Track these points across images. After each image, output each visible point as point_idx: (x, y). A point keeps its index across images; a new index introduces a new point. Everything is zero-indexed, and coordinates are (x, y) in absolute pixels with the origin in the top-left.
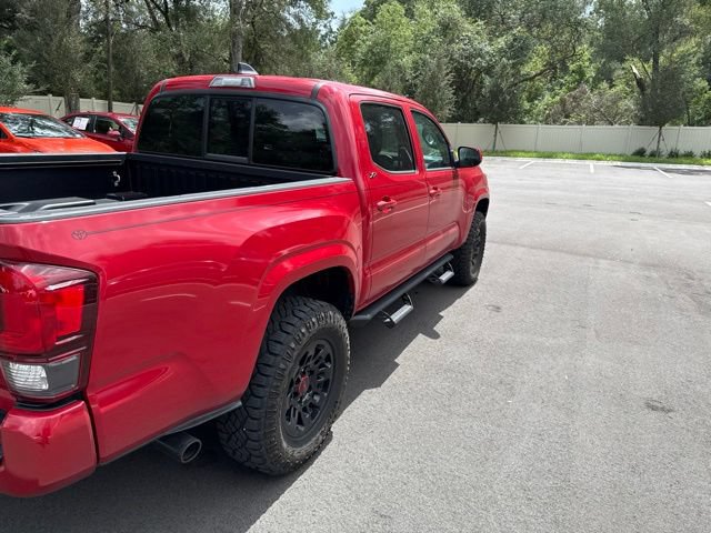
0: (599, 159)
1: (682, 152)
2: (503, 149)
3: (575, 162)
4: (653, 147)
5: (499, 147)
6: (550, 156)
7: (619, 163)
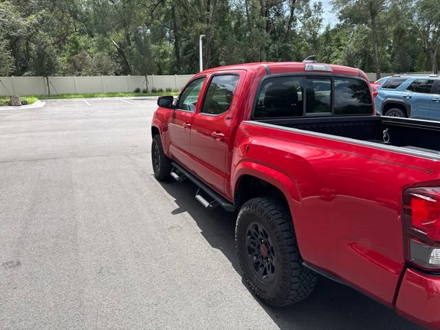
0: (122, 96)
1: (157, 89)
2: (55, 94)
3: (109, 98)
4: (145, 87)
5: (52, 92)
6: (92, 96)
7: (134, 98)
